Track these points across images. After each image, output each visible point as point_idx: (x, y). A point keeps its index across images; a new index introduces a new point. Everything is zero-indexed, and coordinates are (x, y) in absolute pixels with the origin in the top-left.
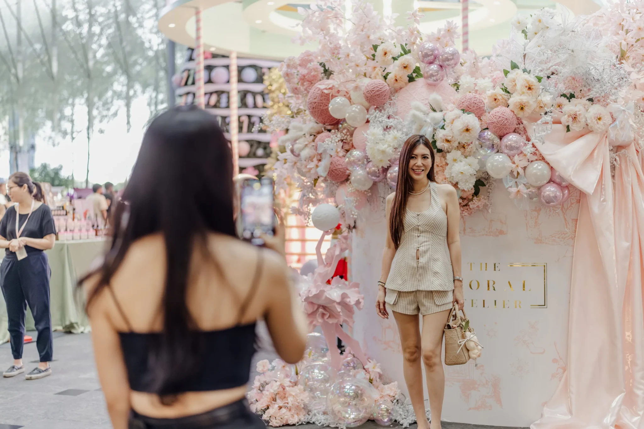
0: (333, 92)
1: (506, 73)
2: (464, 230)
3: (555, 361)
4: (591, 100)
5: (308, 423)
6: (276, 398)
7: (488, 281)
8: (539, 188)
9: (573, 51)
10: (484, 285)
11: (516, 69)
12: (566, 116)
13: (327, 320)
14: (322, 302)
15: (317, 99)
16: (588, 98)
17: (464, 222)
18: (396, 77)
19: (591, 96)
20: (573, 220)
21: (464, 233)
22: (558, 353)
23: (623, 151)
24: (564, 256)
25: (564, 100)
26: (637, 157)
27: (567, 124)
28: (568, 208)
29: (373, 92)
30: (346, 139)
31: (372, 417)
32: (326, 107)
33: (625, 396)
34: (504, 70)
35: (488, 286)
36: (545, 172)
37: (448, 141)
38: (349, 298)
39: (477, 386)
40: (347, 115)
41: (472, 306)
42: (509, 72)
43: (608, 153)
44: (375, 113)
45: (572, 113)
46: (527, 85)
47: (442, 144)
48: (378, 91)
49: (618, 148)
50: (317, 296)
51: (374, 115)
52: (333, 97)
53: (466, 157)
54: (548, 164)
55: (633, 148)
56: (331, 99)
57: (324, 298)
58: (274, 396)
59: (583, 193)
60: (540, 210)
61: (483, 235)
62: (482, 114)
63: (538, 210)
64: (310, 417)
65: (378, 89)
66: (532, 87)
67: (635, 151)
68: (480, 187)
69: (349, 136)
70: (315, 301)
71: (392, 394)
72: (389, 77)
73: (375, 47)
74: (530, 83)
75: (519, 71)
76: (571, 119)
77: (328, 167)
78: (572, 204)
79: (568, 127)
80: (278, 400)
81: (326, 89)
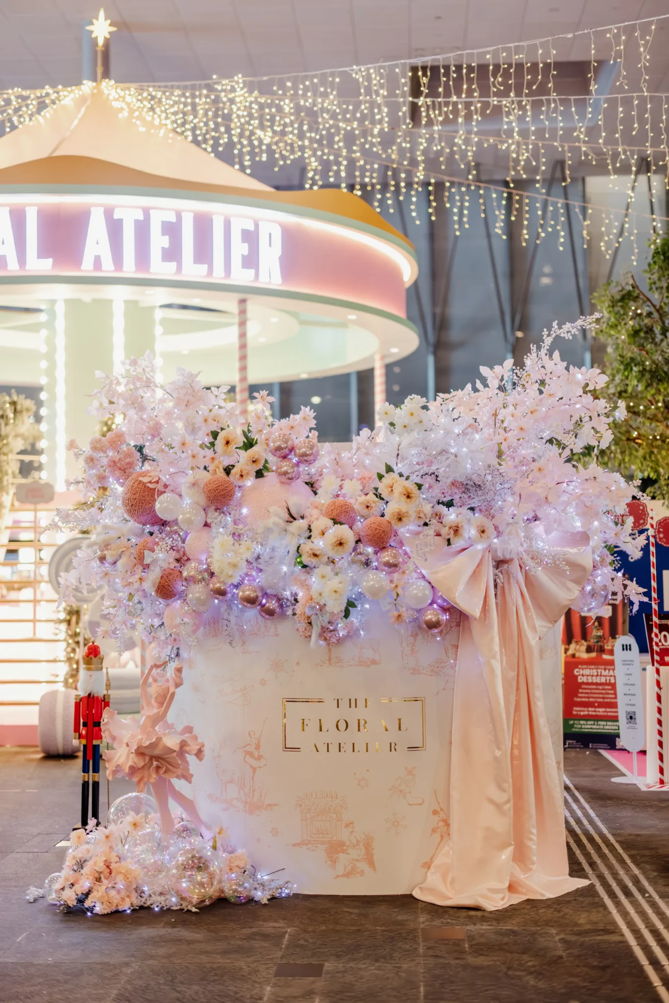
0: (160, 487)
1: (380, 477)
2: (330, 660)
3: (435, 812)
4: (472, 509)
5: (142, 907)
6: (100, 878)
7: (359, 720)
8: (419, 611)
9: (456, 456)
10: (353, 725)
11: (392, 473)
12: (447, 528)
13: (163, 776)
14: (157, 752)
15: (137, 495)
16: (469, 506)
17: (330, 650)
18: (241, 471)
19: (473, 506)
20: (452, 645)
21: (330, 664)
22: (439, 803)
23: (505, 566)
24: (444, 689)
25: (443, 509)
26: (520, 573)
27: (448, 537)
28: (447, 633)
29: (217, 492)
30: (177, 546)
31: (223, 895)
32: (150, 505)
33: (515, 849)
34: (378, 473)
35: (359, 726)
36: (427, 592)
37: (315, 555)
38: (189, 745)
39: (345, 848)
40: (181, 516)
41: (340, 751)
42: (383, 476)
43: (491, 568)
44: (220, 517)
45: (453, 525)
46: (406, 493)
47: (309, 559)
48: (223, 490)
49: (499, 563)
50: (153, 746)
51: (218, 519)
52: (161, 493)
53: (337, 574)
54: (430, 583)
55: (516, 563)
56: (158, 497)
57: (160, 746)
58: (97, 875)
59: (464, 614)
60: (417, 635)
61: (352, 665)
62: (353, 524)
63: (415, 636)
64: (143, 900)
65: (223, 487)
66: (411, 495)
67: (519, 568)
68: (350, 609)
69: (180, 542)
70: (147, 751)
71: (242, 865)
72: (233, 471)
73: (215, 435)
74: (409, 490)
75: (395, 475)
76: (452, 532)
77: (158, 581)
78: (451, 627)
79: (449, 540)
80: (105, 881)
81: (150, 482)
